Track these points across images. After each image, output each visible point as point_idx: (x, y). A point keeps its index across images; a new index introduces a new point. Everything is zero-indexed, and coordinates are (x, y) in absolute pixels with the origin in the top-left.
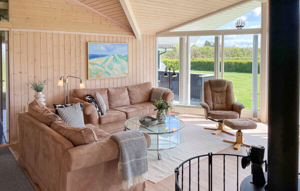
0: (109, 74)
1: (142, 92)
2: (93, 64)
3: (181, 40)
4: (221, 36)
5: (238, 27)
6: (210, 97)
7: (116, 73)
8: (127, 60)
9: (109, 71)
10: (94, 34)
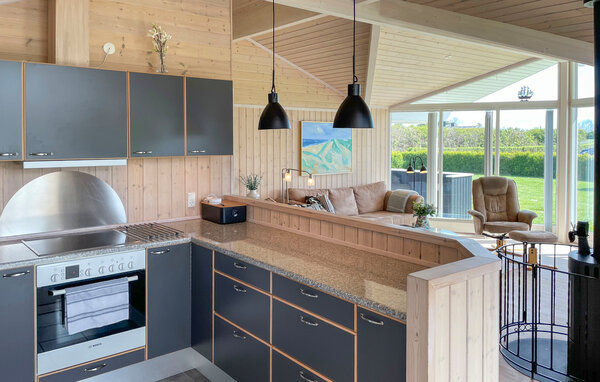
0: (328, 169)
1: (374, 196)
2: (308, 153)
3: (431, 117)
4: (495, 112)
5: (522, 97)
6: (482, 204)
7: (336, 166)
8: (350, 148)
9: (328, 164)
10: (308, 109)
